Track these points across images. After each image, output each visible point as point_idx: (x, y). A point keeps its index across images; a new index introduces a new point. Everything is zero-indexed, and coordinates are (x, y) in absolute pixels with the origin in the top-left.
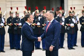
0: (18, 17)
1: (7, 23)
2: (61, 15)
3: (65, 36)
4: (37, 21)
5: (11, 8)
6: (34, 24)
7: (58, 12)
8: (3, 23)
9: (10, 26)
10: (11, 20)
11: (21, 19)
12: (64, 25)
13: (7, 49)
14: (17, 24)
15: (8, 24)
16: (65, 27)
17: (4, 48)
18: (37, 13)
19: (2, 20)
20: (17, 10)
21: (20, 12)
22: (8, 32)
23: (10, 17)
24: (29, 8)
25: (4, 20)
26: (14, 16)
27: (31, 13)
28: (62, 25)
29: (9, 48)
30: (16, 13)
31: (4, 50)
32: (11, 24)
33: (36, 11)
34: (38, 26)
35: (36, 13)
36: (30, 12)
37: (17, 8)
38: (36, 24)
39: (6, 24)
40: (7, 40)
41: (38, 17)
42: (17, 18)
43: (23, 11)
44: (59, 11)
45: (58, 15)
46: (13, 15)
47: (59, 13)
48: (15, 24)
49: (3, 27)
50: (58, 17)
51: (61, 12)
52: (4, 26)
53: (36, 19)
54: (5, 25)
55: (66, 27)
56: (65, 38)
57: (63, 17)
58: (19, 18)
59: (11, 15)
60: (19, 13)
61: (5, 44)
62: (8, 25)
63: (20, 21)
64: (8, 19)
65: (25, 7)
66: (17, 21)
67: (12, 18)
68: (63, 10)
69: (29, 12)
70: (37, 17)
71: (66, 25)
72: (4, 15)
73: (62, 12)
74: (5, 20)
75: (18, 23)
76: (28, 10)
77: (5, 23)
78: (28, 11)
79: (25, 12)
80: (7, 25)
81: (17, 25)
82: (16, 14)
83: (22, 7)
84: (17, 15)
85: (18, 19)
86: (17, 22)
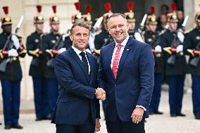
0: (57, 31)
1: (28, 50)
2: (174, 26)
3: (186, 83)
5: (39, 8)
7: (167, 18)
8: (14, 48)
9: (34, 56)
10: (37, 41)
11: (64, 39)
12: (182, 54)
13: (28, 120)
14: (54, 51)
15: (31, 52)
16: (185, 58)
17: (18, 117)
19: (12, 41)
20: (55, 12)
22: (30, 74)
23: (36, 32)
24: (86, 6)
25: (18, 40)
26: (46, 29)
27: (92, 20)
28: (178, 52)
29: (34, 116)
30: (52, 20)
31: (20, 123)
32: (37, 50)
33: (105, 15)
35: (105, 21)
36: (89, 17)
37: (54, 8)
39: (25, 51)
40: (26, 96)
43: (70, 17)
44: (170, 15)
45: (167, 27)
46: (42, 28)
47: (169, 20)
49: (15, 59)
51: (175, 17)
52: (17, 57)
53: (107, 37)
54: (21, 53)
55: (187, 58)
56: (185, 88)
57: (180, 30)
58: (58, 35)
59: (39, 26)
61: (22, 108)
62: (30, 55)
63: (62, 44)
64: (29, 38)
65: (76, 5)
66: (54, 42)
67: (41, 34)
68: (180, 12)
69: (86, 19)
71: (189, 54)
72: (18, 26)
73: (178, 18)
74: (20, 41)
75: (57, 49)
76: (83, 14)
77: (21, 48)
78: (84, 16)
79: (76, 18)
80: (27, 55)
81: (54, 53)
82: (51, 25)
83: (67, 4)
84: (54, 27)
85: (57, 37)
86: (54, 44)
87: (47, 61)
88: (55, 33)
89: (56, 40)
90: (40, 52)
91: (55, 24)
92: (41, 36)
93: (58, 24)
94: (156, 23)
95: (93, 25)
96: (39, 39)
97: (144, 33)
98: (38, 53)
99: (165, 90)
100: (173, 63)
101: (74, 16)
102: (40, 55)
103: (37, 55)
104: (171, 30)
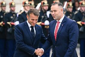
4: (44, 18)
6: (39, 24)
14: (12, 23)
18: (45, 6)
21: (18, 4)
23: (2, 11)
26: (8, 10)
30: (11, 4)
32: (2, 22)
33: (43, 2)
34: (46, 27)
35: (42, 5)
38: (42, 24)
41: (46, 12)
42: (12, 13)
43: (22, 3)
45: (79, 9)
47: (80, 5)
48: (8, 23)
50: (79, 11)
53: (43, 15)
58: (15, 13)
59: (3, 8)
60: (16, 5)
66: (12, 17)
67: (4, 13)
69: (31, 4)
70: (44, 11)
75: (14, 21)
76: (29, 1)
78: (30, 2)
79: (25, 3)
81: (12, 25)
82: (10, 7)
84: (12, 8)
85: (14, 15)
87: (7, 29)
88: (13, 12)
89: (13, 16)
90: (4, 24)
91: (13, 7)
92: (5, 14)
93: (15, 7)
94: (72, 7)
95: (35, 7)
96: (3, 16)
97: (65, 12)
98: (2, 24)
99: (78, 47)
100: (83, 31)
101: (24, 2)
102: (4, 25)
103: (2, 25)
104: (82, 11)
